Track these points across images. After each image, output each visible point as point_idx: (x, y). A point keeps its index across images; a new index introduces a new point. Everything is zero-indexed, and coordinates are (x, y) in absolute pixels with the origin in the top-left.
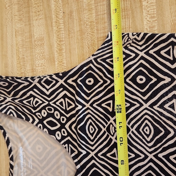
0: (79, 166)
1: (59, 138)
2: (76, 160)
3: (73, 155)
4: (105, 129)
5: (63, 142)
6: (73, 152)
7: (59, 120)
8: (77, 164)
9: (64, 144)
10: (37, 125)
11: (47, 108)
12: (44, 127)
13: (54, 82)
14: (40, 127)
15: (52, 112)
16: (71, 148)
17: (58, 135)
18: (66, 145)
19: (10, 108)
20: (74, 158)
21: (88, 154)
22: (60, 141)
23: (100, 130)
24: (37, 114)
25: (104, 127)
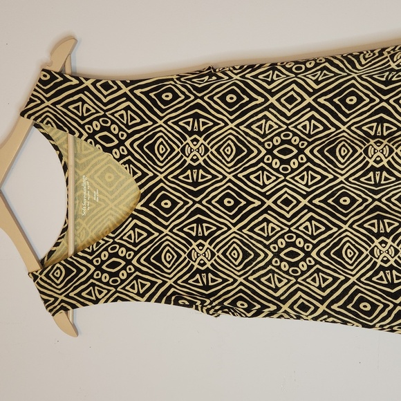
0: (142, 190)
1: (117, 157)
2: (140, 183)
3: (136, 177)
4: (179, 150)
5: (122, 161)
6: (135, 173)
7: (117, 136)
8: (141, 187)
9: (124, 163)
10: (86, 140)
11: (101, 120)
12: (97, 143)
13: (115, 88)
14: (91, 143)
15: (108, 125)
16: (133, 169)
17: (116, 153)
18: (127, 165)
19: (47, 116)
20: (137, 180)
21: (155, 176)
22: (118, 160)
23: (173, 150)
24: (86, 127)
25: (178, 147)
